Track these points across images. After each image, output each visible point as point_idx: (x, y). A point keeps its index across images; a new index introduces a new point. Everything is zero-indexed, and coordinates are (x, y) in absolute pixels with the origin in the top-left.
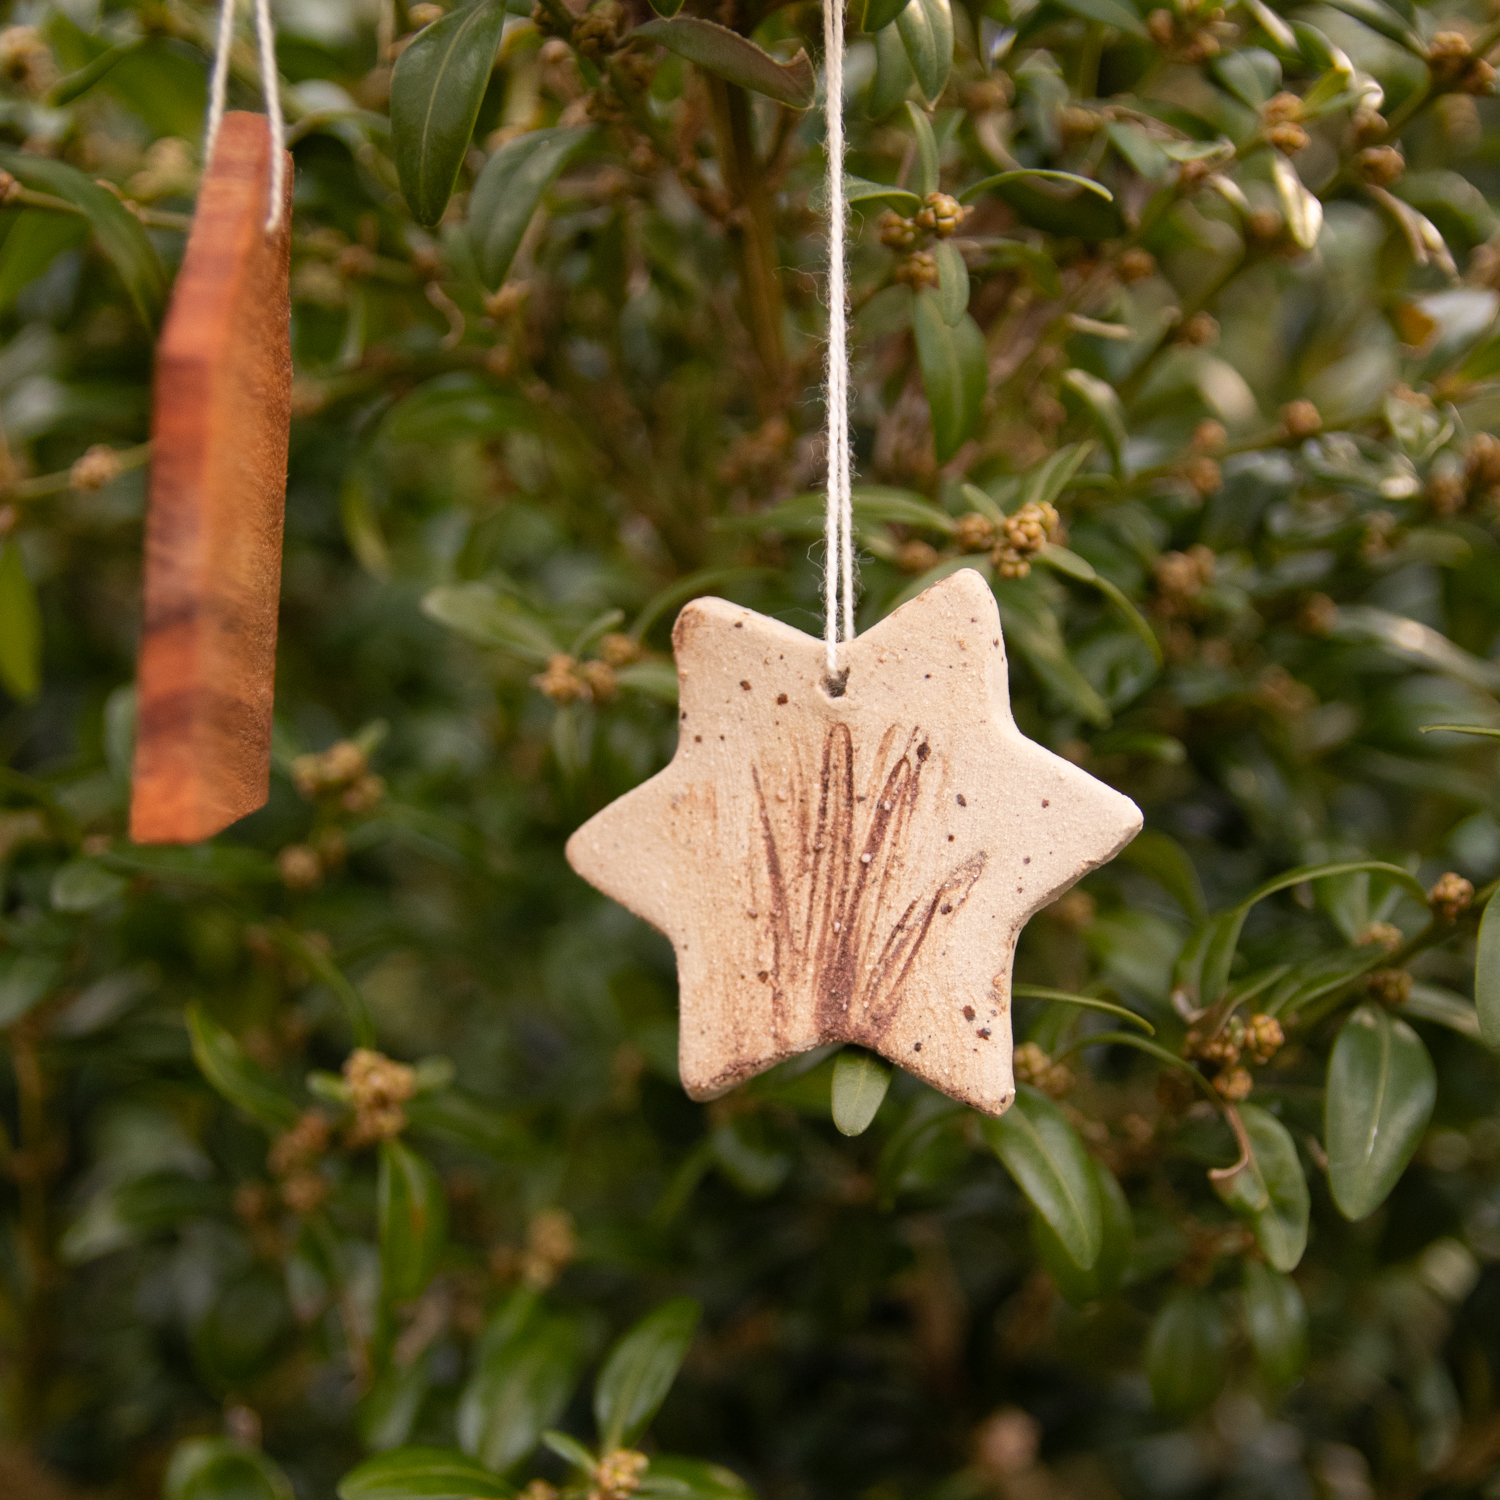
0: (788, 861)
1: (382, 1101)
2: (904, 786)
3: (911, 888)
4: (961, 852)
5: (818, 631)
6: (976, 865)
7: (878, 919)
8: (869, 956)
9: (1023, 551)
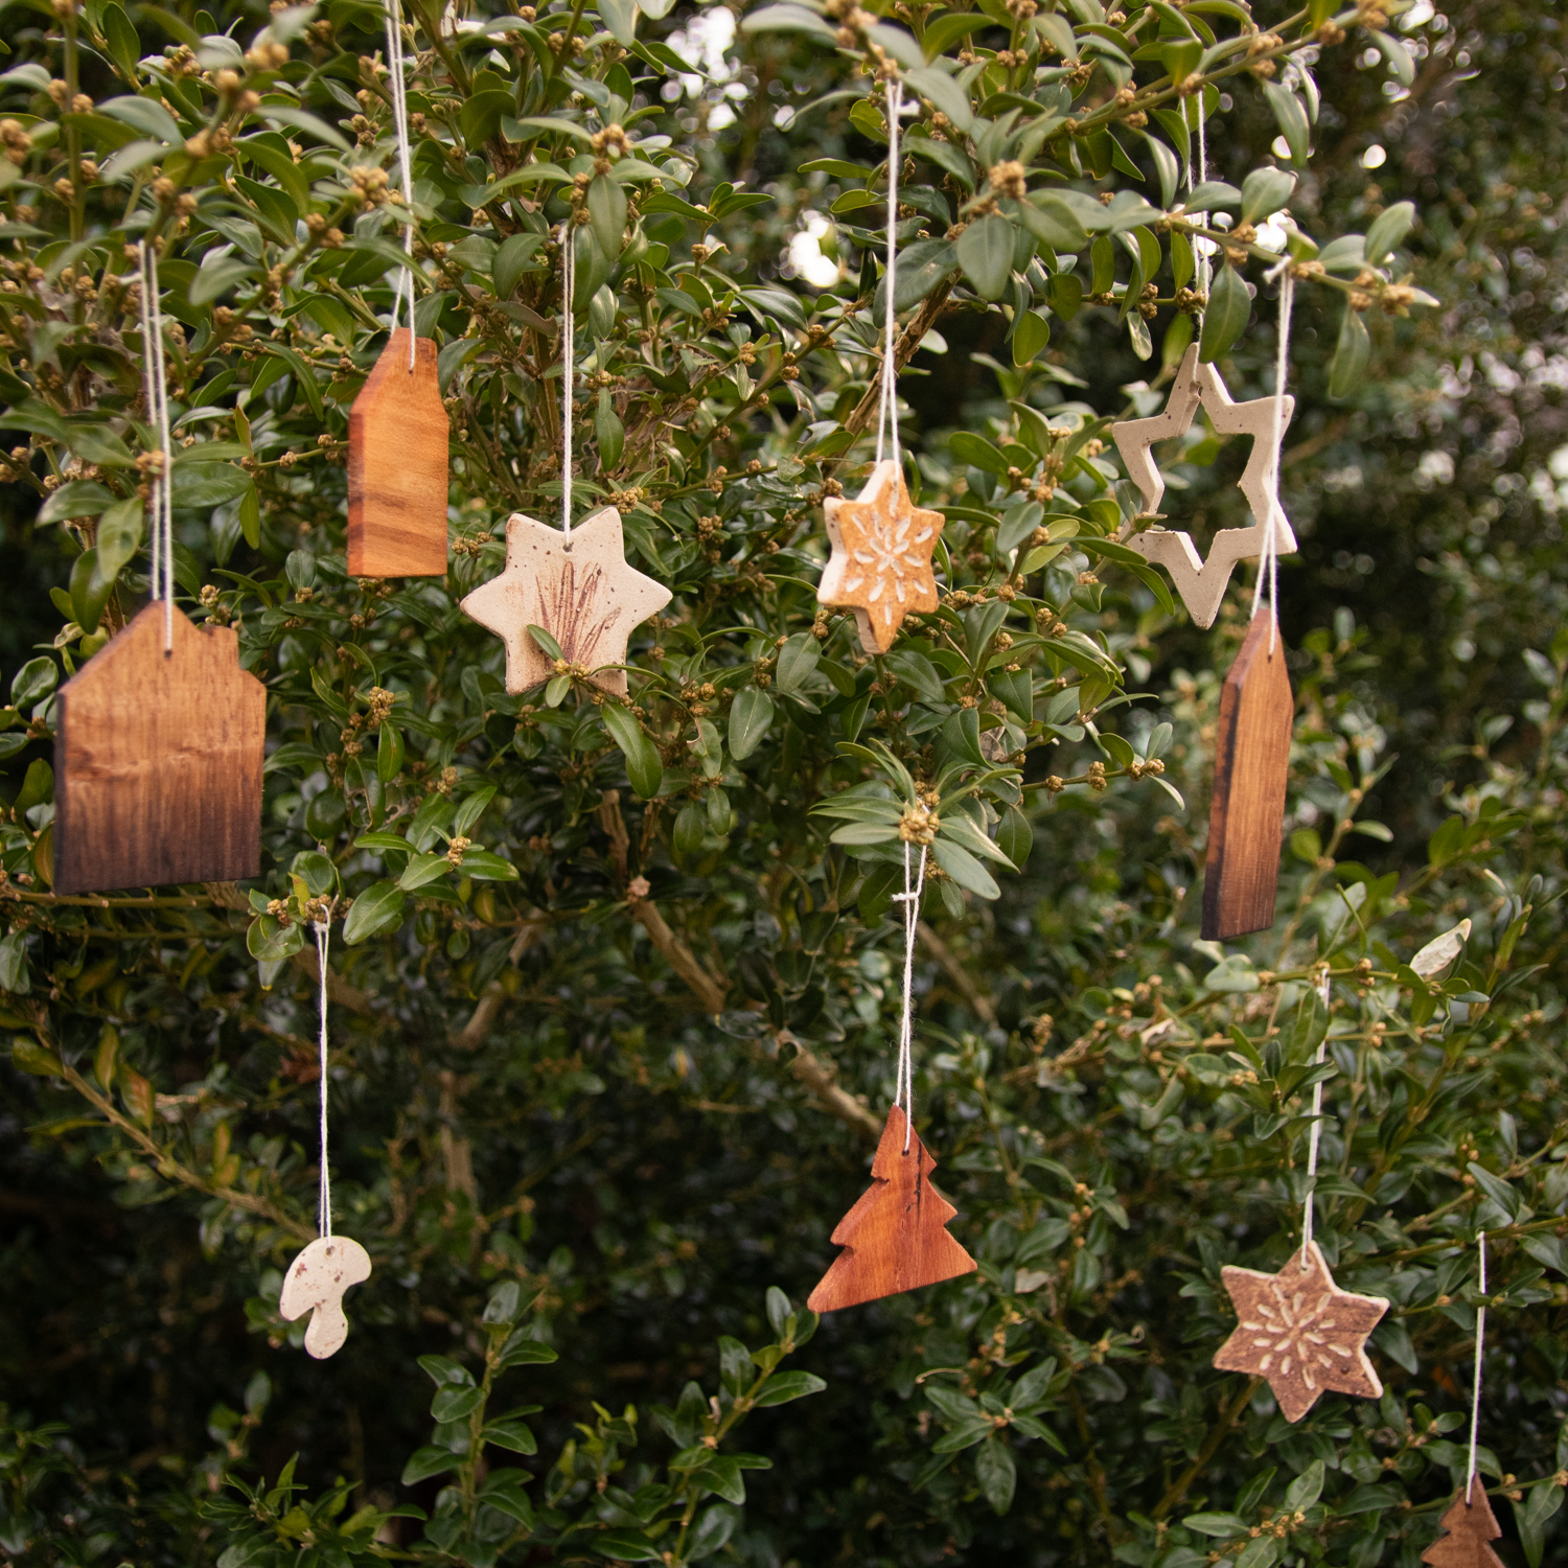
0: (549, 610)
1: (382, 704)
2: (592, 584)
3: (595, 620)
4: (611, 608)
5: (560, 528)
6: (617, 612)
7: (582, 631)
8: (579, 644)
9: (629, 504)
